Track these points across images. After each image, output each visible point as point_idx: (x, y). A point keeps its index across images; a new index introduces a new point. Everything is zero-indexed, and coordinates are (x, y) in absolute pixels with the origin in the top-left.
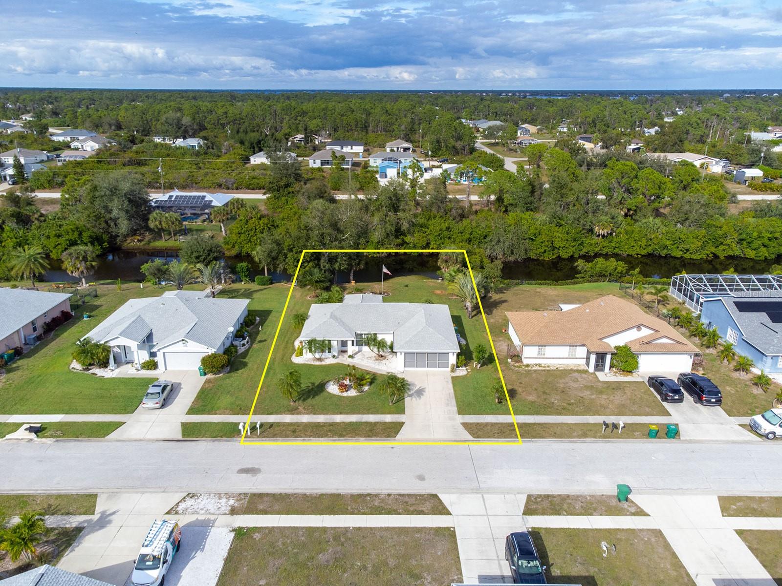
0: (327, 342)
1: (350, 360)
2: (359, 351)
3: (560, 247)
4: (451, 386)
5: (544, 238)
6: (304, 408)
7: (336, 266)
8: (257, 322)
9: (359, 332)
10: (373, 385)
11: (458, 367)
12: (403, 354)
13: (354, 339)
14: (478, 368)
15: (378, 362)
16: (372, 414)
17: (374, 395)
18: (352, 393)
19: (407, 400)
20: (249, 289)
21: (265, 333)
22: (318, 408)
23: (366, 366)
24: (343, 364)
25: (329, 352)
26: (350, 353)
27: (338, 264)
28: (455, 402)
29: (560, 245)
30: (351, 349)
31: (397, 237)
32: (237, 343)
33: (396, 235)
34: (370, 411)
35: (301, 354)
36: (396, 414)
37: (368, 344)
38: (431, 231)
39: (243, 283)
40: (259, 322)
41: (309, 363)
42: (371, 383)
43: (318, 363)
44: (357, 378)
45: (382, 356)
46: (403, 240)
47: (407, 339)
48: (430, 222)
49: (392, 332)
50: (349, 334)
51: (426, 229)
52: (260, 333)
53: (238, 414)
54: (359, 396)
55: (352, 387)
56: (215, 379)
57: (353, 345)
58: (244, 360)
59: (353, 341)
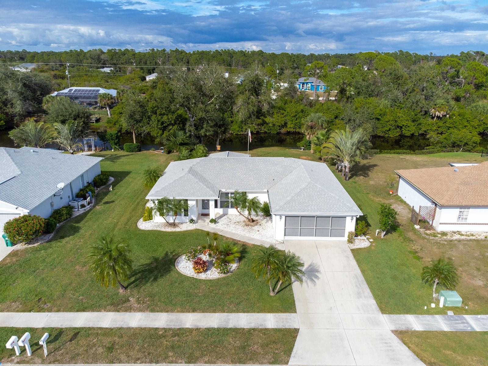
0: (182, 202)
1: (213, 225)
2: (224, 215)
3: (403, 125)
4: (354, 263)
5: (388, 117)
6: (138, 301)
7: (202, 132)
8: (110, 182)
9: (224, 190)
10: (243, 262)
11: (356, 236)
12: (284, 217)
13: (217, 198)
14: (382, 237)
15: (248, 228)
16: (244, 312)
17: (246, 278)
18: (213, 274)
19: (296, 286)
20: (116, 155)
21: (115, 194)
22: (160, 301)
23: (235, 234)
24: (202, 231)
25: (186, 215)
26: (212, 216)
27: (204, 130)
28: (368, 290)
29: (403, 123)
30: (214, 212)
31: (258, 118)
32: (75, 204)
33: (257, 116)
34: (241, 307)
35: (150, 217)
36: (282, 312)
37: (235, 205)
38: (288, 113)
39: (113, 150)
40: (113, 182)
41: (159, 229)
42: (240, 259)
43: (170, 229)
44: (221, 253)
45: (253, 221)
46: (263, 121)
47: (289, 198)
48: (287, 106)
49: (266, 190)
50: (211, 192)
51: (284, 111)
52: (110, 193)
53: (30, 311)
54: (224, 278)
55: (213, 265)
56: (26, 251)
57: (216, 206)
58: (77, 225)
59: (216, 201)
